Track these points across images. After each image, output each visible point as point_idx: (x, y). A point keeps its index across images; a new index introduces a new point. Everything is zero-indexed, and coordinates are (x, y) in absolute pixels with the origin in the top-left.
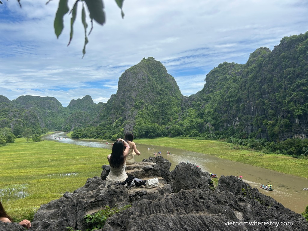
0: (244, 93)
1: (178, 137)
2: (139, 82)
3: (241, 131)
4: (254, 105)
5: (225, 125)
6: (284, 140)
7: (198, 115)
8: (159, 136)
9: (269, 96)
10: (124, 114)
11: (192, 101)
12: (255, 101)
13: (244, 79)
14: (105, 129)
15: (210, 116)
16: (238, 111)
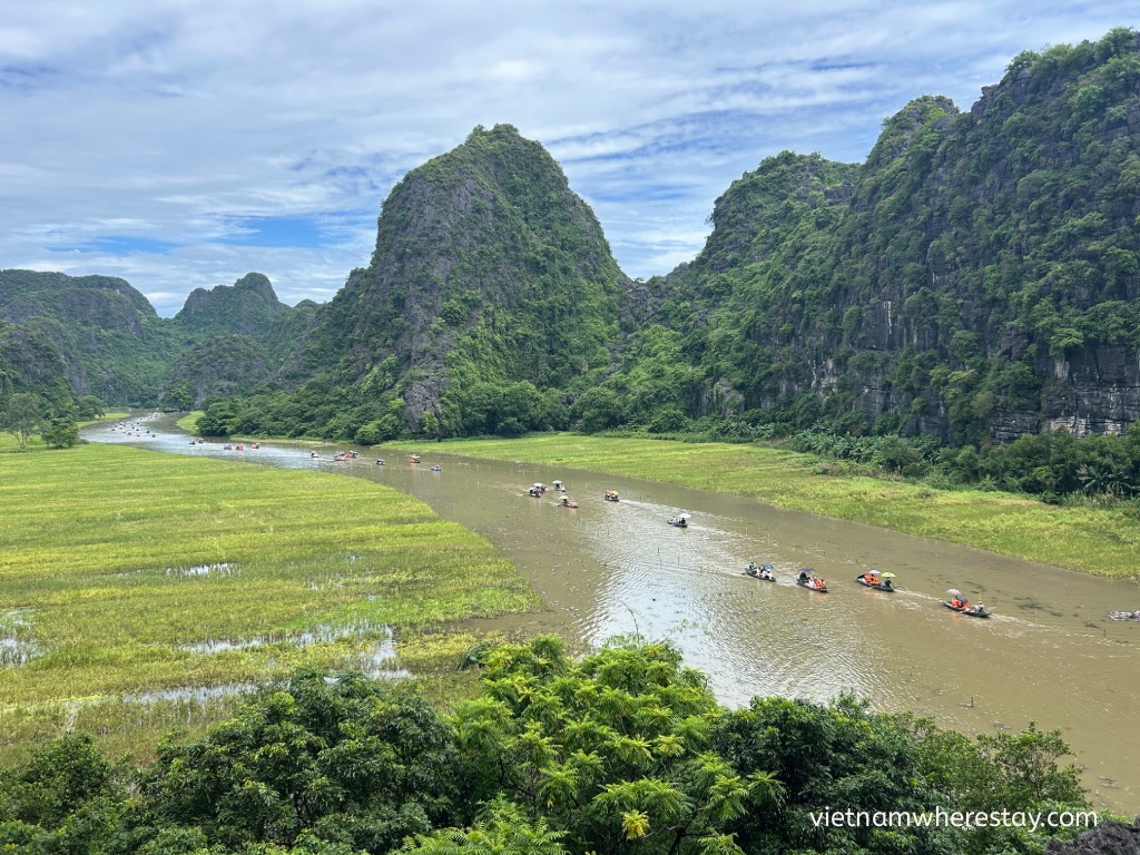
0: (859, 266)
1: (608, 433)
2: (461, 223)
3: (846, 410)
4: (898, 309)
5: (784, 386)
6: (1011, 440)
7: (684, 350)
8: (538, 429)
9: (956, 278)
10: (404, 343)
11: (661, 297)
12: (901, 295)
13: (860, 215)
14: (329, 402)
15: (727, 353)
16: (835, 336)
